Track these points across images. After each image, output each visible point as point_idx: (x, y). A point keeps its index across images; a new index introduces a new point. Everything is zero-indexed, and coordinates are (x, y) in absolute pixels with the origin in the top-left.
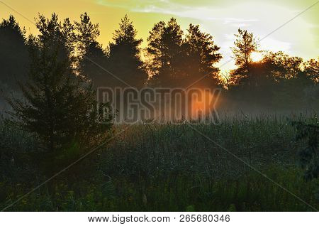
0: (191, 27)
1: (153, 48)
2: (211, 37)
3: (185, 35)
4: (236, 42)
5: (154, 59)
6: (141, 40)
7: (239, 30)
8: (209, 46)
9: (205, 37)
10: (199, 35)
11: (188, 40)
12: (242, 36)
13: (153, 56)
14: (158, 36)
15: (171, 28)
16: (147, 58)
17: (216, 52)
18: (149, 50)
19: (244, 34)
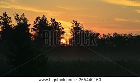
0: (52, 19)
1: (35, 28)
2: (60, 24)
3: (49, 23)
4: (72, 26)
5: (35, 33)
6: (30, 25)
7: (74, 21)
8: (60, 28)
9: (58, 24)
10: (55, 23)
11: (50, 24)
12: (75, 23)
13: (35, 32)
14: (37, 23)
15: (43, 19)
16: (33, 33)
17: (63, 30)
18: (33, 29)
19: (75, 22)
